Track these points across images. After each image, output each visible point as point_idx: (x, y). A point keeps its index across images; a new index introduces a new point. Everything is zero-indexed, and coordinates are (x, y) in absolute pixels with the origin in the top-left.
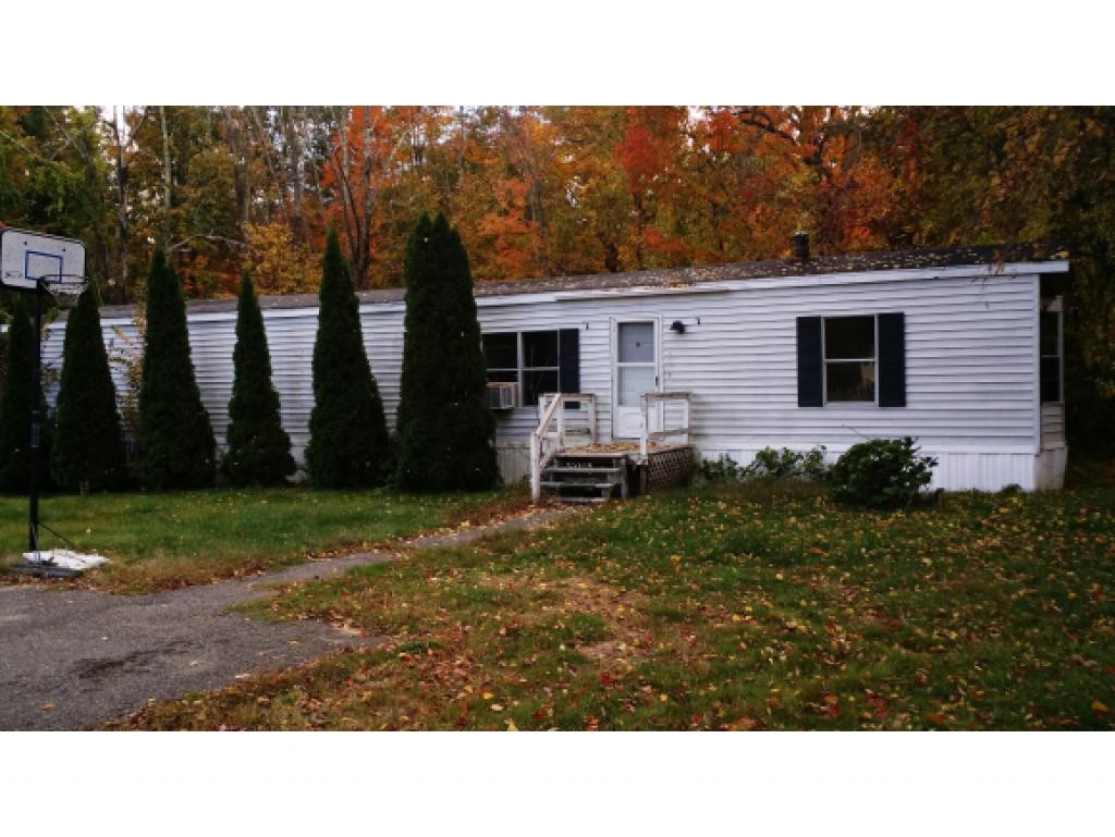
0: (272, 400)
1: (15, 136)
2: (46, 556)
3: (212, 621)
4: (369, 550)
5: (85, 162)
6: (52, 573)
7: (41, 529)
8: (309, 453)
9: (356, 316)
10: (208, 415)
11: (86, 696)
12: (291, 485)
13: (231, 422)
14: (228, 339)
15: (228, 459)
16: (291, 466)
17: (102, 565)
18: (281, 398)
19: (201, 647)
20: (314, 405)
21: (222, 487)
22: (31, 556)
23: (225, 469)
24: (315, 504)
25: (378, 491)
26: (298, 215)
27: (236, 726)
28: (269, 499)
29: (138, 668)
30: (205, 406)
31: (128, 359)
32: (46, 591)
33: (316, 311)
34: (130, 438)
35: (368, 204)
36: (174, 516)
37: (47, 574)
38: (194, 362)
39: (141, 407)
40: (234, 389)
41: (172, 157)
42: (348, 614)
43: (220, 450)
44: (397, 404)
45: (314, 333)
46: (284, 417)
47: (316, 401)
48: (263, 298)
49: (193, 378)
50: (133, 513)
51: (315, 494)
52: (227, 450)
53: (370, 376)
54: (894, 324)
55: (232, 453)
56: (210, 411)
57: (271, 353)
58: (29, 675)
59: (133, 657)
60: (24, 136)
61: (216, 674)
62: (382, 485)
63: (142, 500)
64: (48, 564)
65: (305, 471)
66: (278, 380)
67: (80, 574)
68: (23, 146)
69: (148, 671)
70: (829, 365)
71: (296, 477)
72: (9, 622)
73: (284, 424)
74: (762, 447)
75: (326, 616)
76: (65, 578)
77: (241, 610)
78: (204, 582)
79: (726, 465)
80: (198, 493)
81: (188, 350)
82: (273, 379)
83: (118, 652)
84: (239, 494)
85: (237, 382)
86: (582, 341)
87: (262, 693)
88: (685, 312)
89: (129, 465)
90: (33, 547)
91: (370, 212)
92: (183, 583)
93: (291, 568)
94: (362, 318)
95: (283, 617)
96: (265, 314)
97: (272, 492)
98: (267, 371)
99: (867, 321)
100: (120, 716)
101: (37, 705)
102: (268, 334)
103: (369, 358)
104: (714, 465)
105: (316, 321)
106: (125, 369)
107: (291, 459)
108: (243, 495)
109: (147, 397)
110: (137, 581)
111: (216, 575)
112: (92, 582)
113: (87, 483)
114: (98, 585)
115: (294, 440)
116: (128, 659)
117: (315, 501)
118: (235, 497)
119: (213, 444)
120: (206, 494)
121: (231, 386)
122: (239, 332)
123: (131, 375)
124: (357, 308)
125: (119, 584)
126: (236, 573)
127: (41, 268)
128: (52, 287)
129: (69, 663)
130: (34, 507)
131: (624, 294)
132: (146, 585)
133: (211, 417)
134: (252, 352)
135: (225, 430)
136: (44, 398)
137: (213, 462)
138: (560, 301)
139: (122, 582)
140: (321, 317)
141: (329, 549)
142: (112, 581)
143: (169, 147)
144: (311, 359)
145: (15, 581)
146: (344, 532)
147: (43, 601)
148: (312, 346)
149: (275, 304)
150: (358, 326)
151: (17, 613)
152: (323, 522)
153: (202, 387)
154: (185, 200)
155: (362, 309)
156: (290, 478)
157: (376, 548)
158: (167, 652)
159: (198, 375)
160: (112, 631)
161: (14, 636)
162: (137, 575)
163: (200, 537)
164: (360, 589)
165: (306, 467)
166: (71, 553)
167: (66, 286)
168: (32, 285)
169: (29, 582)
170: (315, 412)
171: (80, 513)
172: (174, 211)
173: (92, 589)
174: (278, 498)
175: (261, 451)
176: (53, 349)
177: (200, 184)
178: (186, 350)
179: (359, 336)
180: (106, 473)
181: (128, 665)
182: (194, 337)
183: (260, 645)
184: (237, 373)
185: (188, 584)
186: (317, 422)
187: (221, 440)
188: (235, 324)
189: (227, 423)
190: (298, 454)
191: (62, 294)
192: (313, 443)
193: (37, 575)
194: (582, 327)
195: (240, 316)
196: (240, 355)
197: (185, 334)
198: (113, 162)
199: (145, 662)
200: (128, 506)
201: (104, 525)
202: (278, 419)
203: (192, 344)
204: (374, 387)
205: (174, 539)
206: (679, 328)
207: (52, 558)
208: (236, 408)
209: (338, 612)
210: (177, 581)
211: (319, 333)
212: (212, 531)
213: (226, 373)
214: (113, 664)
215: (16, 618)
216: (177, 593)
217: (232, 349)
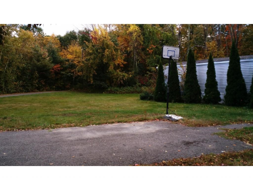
0: (216, 83)
1: (158, 28)
2: (170, 115)
3: (211, 136)
4: (247, 123)
5: (172, 31)
6: (172, 119)
7: (169, 110)
8: (225, 97)
9: (239, 62)
10: (200, 87)
11: (187, 150)
12: (220, 104)
13: (205, 88)
14: (206, 69)
15: (204, 97)
16: (220, 100)
17: (182, 119)
18: (218, 83)
19: (210, 142)
20: (227, 85)
21: (203, 103)
22: (167, 115)
23: (204, 99)
24: (228, 109)
25: (244, 108)
26: (219, 39)
27: (226, 165)
28: (215, 107)
29: (197, 145)
30: (199, 84)
31: (181, 74)
32: (171, 123)
33: (228, 62)
34: (182, 91)
35: (238, 34)
36: (194, 109)
37: (170, 119)
38: (197, 74)
39: (185, 84)
40: (207, 81)
41: (190, 28)
42: (248, 140)
43: (202, 95)
44: (250, 85)
45: (228, 67)
46: (218, 88)
47: (228, 84)
48: (214, 59)
49: (197, 78)
50: (184, 107)
51: (227, 107)
52: (204, 95)
53: (243, 78)
55: (206, 96)
56: (200, 86)
57: (216, 72)
58: (172, 142)
59: (195, 142)
60: (160, 27)
61: (216, 150)
62: (245, 106)
63: (185, 105)
64: (171, 117)
65: (224, 101)
66: (217, 79)
67: (177, 121)
68: (160, 30)
69: (199, 146)
71: (221, 102)
72: (165, 129)
73: (218, 89)
75: (241, 139)
76: (174, 121)
77: (217, 134)
78: (206, 126)
80: (198, 104)
81: (196, 72)
82: (216, 78)
83: (191, 140)
84: (208, 105)
85: (207, 79)
87: (231, 157)
89: (182, 97)
90: (167, 113)
91: (238, 37)
92: (201, 125)
93: (227, 125)
94: (241, 63)
95: (229, 138)
97: (216, 105)
98: (215, 76)
100: (196, 156)
101: (176, 150)
102: (215, 68)
103: (242, 73)
105: (229, 64)
106: (181, 76)
107: (220, 98)
108: (209, 106)
109: (186, 82)
110: (191, 124)
111: (209, 124)
112: (180, 122)
113: (173, 100)
114: (182, 124)
115: (221, 93)
116: (194, 142)
117: (227, 109)
118: (207, 106)
119: (200, 93)
120: (200, 105)
121: (206, 80)
122: (208, 67)
123: (182, 77)
124: (240, 60)
125: (187, 124)
126: (214, 125)
127: (171, 54)
128: (173, 58)
129: (180, 141)
130: (168, 105)
132: (193, 125)
133: (201, 87)
134: (211, 72)
135: (204, 90)
136: (164, 82)
137: (201, 98)
139: (187, 123)
141: (236, 121)
142: (185, 123)
143: (190, 26)
144: (226, 73)
145: (164, 120)
146: (238, 118)
147: (171, 125)
148: (227, 70)
149: (217, 60)
150: (240, 65)
151: (166, 127)
152: (231, 114)
153: (199, 80)
154: (192, 38)
155: (241, 61)
156: (219, 103)
157: (249, 122)
158: (203, 142)
159: (198, 77)
160: (188, 135)
161: (167, 133)
162: (190, 122)
163: (201, 115)
164: (249, 133)
165: (224, 100)
166: (175, 116)
167: (176, 58)
168: (169, 57)
169: (167, 121)
170: (227, 87)
171: (173, 107)
172: (190, 41)
173: (181, 124)
174: (218, 107)
175: (213, 96)
176: (166, 72)
177: (197, 34)
178: (195, 71)
179: (240, 68)
180: (177, 98)
181: (194, 144)
182: (197, 68)
183: (225, 144)
184: (208, 77)
185: (203, 126)
186: (228, 89)
187: (203, 92)
188: (207, 65)
189: (204, 89)
190: (222, 96)
191: (175, 59)
192: (227, 94)
193: (168, 120)
195: (209, 63)
196: (208, 73)
197: (195, 68)
198: (178, 31)
199: (198, 144)
200: (183, 106)
201: (179, 110)
202: (217, 88)
203: (197, 70)
204: (243, 81)
205: (195, 115)
207: (171, 116)
208: (207, 85)
209: (245, 139)
210: (200, 125)
211: (229, 67)
212: (203, 114)
213: (205, 77)
214: (191, 143)
215: (166, 128)
216: (200, 128)
217: (206, 71)
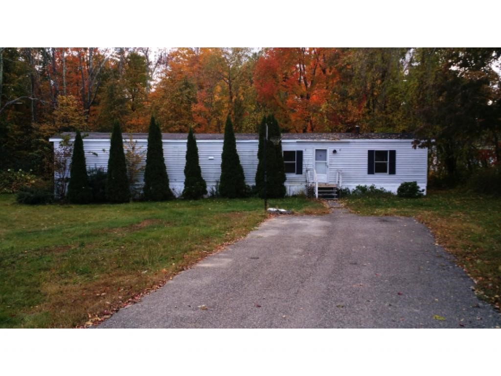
48: (196, 135)
54: (393, 153)
70: (376, 163)
74: (357, 185)
79: (347, 190)
86: (304, 154)
88: (337, 147)
96: (197, 141)
99: (386, 152)
104: (344, 190)
124: (234, 140)
131: (319, 141)
138: (297, 142)
140: (224, 143)
194: (304, 150)
206: (335, 152)
